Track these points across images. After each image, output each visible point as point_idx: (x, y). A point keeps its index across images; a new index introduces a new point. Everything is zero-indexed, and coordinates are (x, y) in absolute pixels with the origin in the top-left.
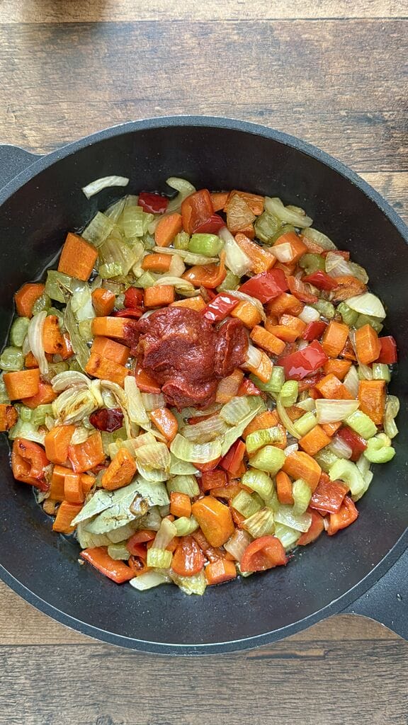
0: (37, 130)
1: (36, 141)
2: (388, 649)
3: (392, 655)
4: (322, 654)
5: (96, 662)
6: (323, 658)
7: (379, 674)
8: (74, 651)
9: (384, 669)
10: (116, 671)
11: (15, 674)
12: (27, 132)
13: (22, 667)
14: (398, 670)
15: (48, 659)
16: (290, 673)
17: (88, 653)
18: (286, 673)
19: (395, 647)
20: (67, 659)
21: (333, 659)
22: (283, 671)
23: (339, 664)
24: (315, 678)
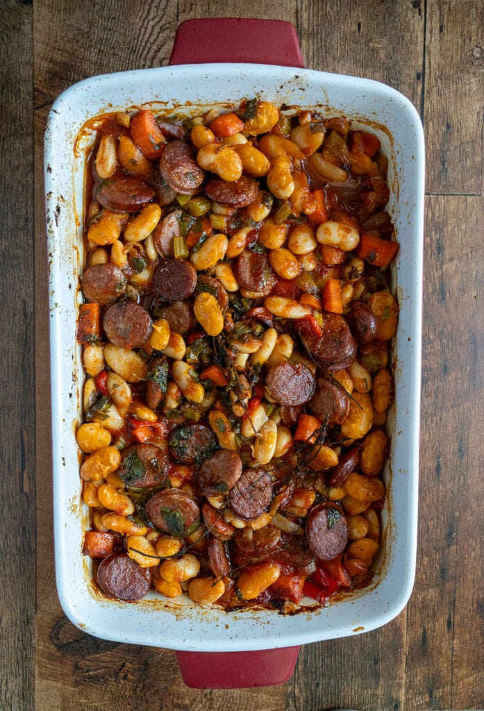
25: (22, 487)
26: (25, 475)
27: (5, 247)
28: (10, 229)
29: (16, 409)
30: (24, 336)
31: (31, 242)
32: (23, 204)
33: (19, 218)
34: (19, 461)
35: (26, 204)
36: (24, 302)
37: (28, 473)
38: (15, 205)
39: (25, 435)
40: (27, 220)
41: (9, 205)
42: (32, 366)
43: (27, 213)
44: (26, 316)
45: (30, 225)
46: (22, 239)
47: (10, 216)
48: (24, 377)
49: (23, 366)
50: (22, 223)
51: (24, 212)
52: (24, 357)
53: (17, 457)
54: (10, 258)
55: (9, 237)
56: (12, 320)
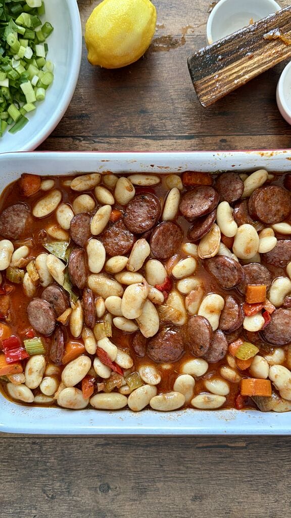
25: (243, 448)
26: (233, 445)
27: (55, 459)
28: (42, 456)
29: (180, 452)
30: (123, 445)
31: (50, 440)
32: (22, 445)
33: (32, 449)
34: (220, 450)
35: (23, 443)
36: (97, 445)
37: (231, 443)
38: (23, 452)
39: (201, 445)
40: (34, 443)
41: (23, 456)
42: (146, 440)
43: (29, 443)
44: (108, 444)
45: (38, 441)
46: (49, 447)
47: (31, 456)
48: (155, 445)
49: (147, 446)
50: (37, 447)
51: (28, 445)
52: (138, 446)
53: (218, 451)
54: (63, 456)
55: (48, 456)
56: (111, 455)
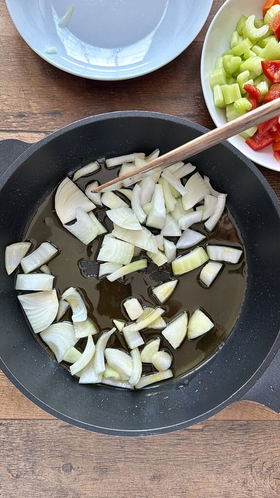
0: (38, 103)
1: (37, 110)
2: (241, 426)
3: (243, 429)
4: (201, 428)
5: (64, 430)
6: (202, 430)
7: (234, 441)
8: (50, 423)
9: (238, 438)
10: (76, 436)
11: (13, 437)
12: (31, 104)
13: (18, 432)
14: (246, 439)
15: (35, 428)
16: (182, 439)
17: (59, 424)
18: (179, 439)
19: (245, 425)
20: (45, 428)
21: (208, 431)
22: (178, 438)
23: (211, 434)
24: (197, 443)
